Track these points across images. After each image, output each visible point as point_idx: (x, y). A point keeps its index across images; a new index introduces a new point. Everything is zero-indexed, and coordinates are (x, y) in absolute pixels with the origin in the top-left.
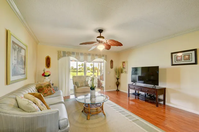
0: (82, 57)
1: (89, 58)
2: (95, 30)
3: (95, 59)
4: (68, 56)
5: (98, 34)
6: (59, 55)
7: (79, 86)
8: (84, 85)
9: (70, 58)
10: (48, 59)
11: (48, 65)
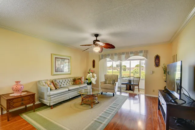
0: (116, 57)
1: (123, 56)
2: (92, 35)
3: (129, 57)
4: (105, 58)
5: (95, 38)
6: (99, 58)
7: (107, 83)
8: (111, 83)
9: (106, 60)
10: (94, 62)
11: (94, 66)
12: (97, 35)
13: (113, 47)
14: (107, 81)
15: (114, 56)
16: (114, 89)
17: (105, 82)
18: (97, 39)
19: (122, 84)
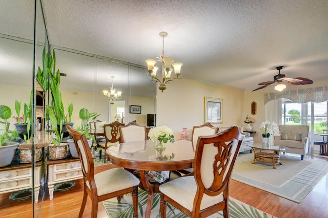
0: (302, 96)
1: (319, 94)
2: (272, 68)
4: (277, 98)
6: (266, 99)
7: (287, 138)
8: (295, 138)
9: (281, 100)
10: (254, 105)
11: (254, 112)
12: (279, 68)
13: (309, 82)
14: (286, 136)
15: (297, 94)
16: (303, 148)
17: (281, 136)
18: (281, 73)
19: (315, 143)
